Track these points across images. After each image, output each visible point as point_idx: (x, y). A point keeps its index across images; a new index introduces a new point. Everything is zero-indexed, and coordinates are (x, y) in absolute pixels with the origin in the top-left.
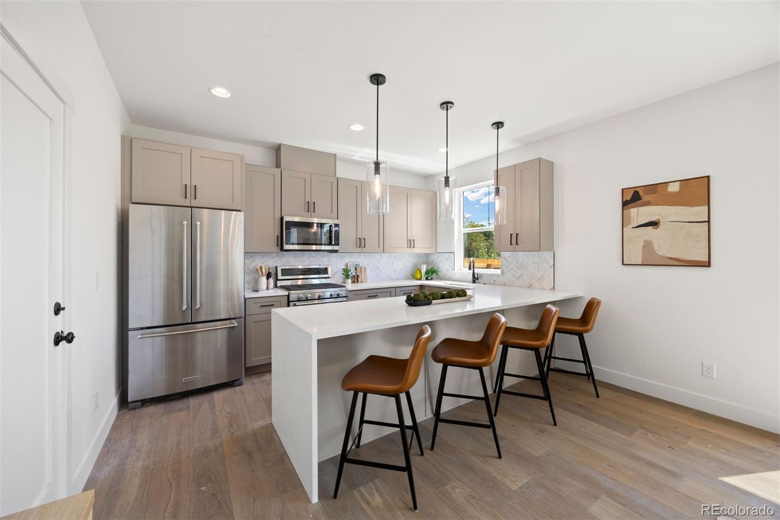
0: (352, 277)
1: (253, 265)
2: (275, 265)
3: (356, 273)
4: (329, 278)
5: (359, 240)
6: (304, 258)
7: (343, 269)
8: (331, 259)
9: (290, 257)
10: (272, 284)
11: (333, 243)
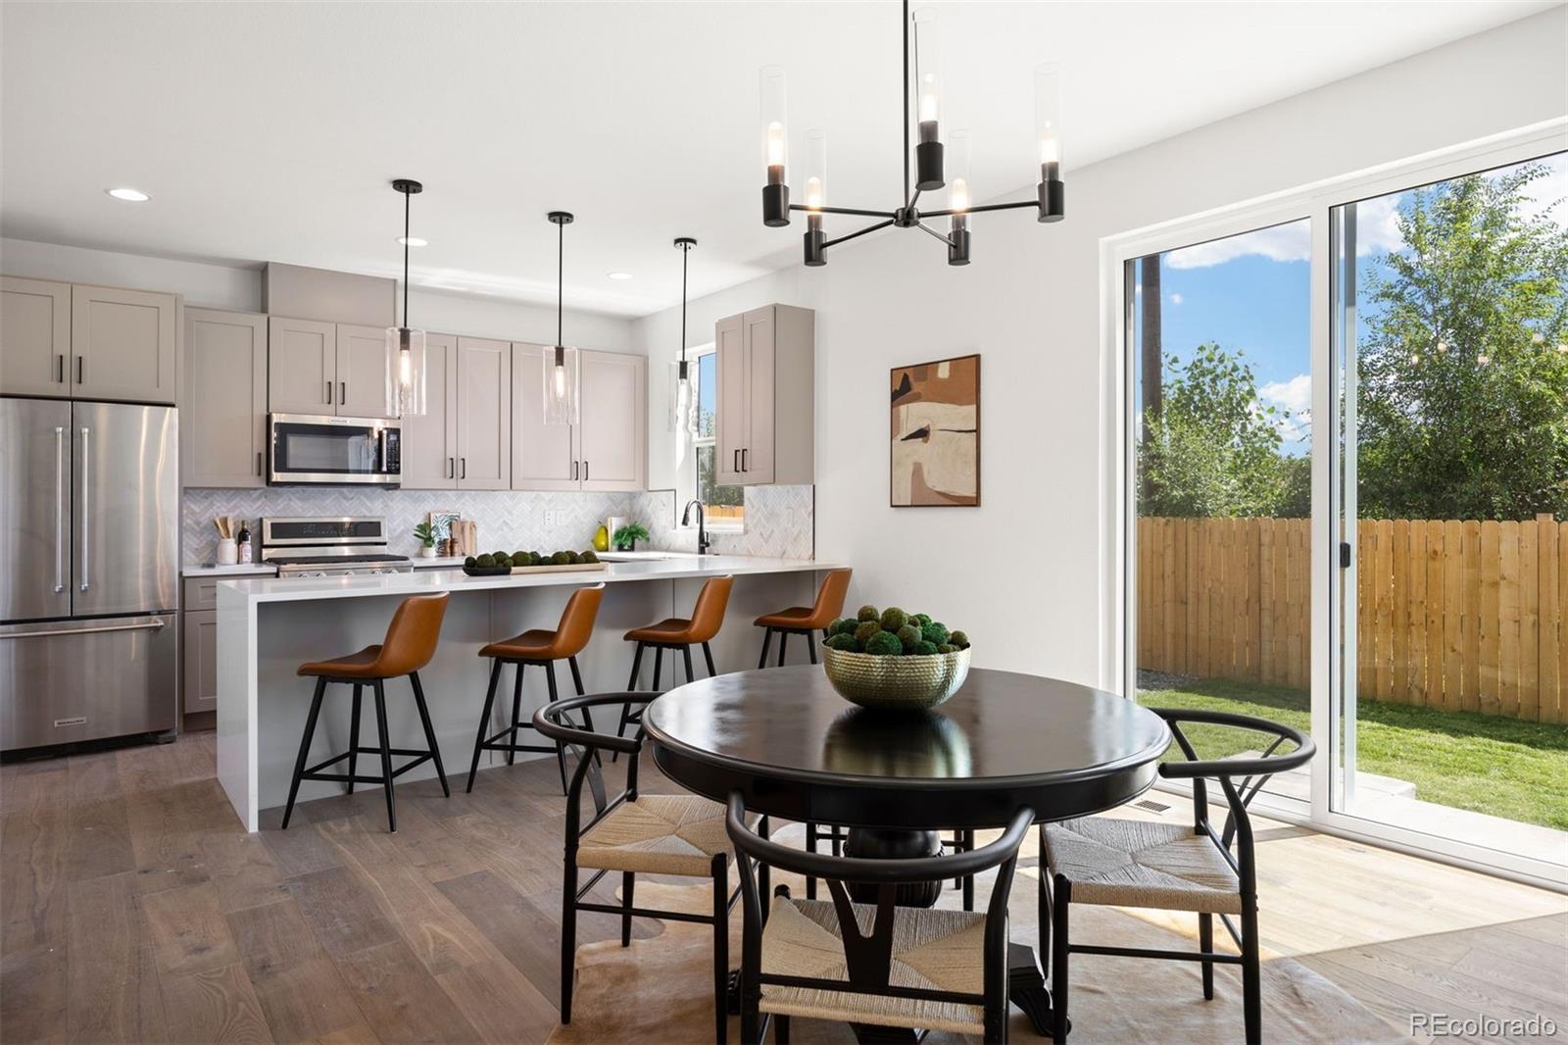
0: (440, 543)
1: (208, 515)
2: (259, 516)
3: (451, 536)
4: (385, 544)
5: (449, 463)
6: (328, 502)
7: (418, 526)
8: (391, 504)
9: (293, 498)
10: (250, 555)
11: (385, 469)
